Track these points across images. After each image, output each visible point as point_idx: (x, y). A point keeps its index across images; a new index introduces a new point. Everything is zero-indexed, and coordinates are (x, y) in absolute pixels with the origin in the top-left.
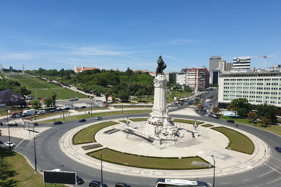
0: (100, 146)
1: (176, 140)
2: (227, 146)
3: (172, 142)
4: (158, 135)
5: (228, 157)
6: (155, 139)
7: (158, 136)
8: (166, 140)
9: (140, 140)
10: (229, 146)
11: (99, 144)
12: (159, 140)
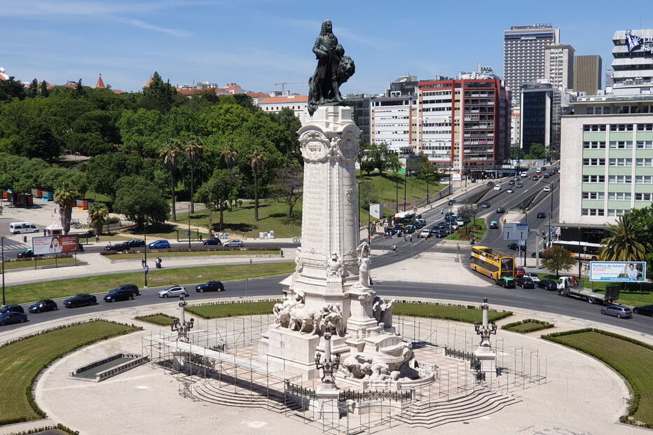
0: (64, 433)
1: (408, 396)
2: (623, 411)
3: (393, 402)
4: (328, 378)
6: (314, 395)
7: (328, 382)
8: (365, 395)
9: (248, 403)
10: (632, 412)
11: (60, 427)
12: (334, 397)
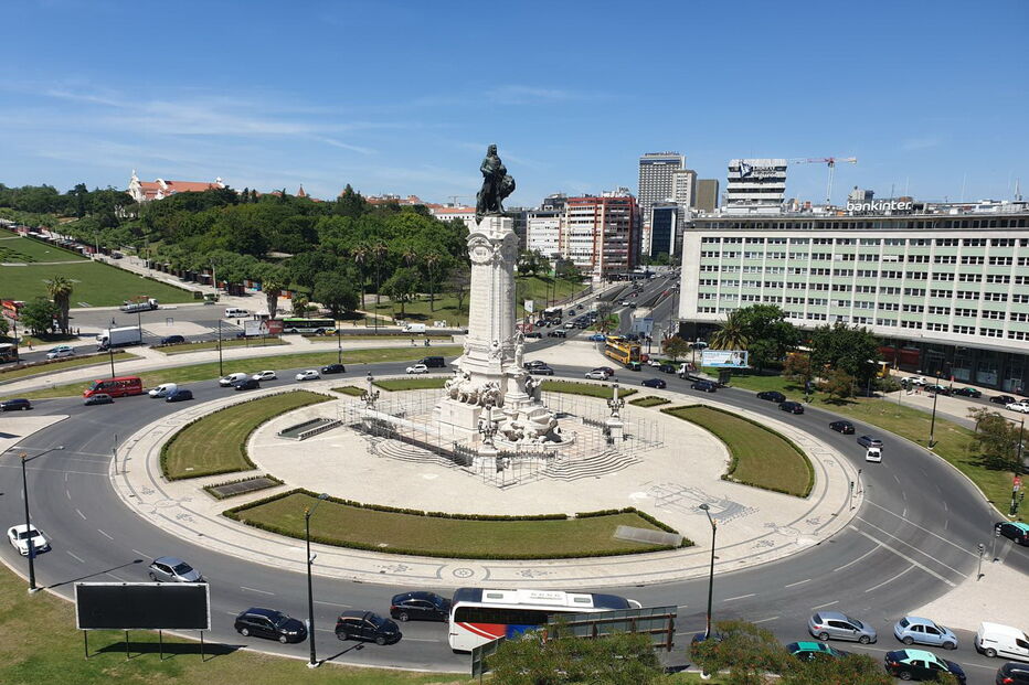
0: (273, 482)
1: (552, 456)
2: (724, 471)
3: (540, 460)
4: (488, 440)
5: (733, 509)
6: (476, 454)
7: (488, 443)
8: (518, 455)
9: (424, 460)
10: (732, 471)
11: (268, 476)
12: (494, 455)
